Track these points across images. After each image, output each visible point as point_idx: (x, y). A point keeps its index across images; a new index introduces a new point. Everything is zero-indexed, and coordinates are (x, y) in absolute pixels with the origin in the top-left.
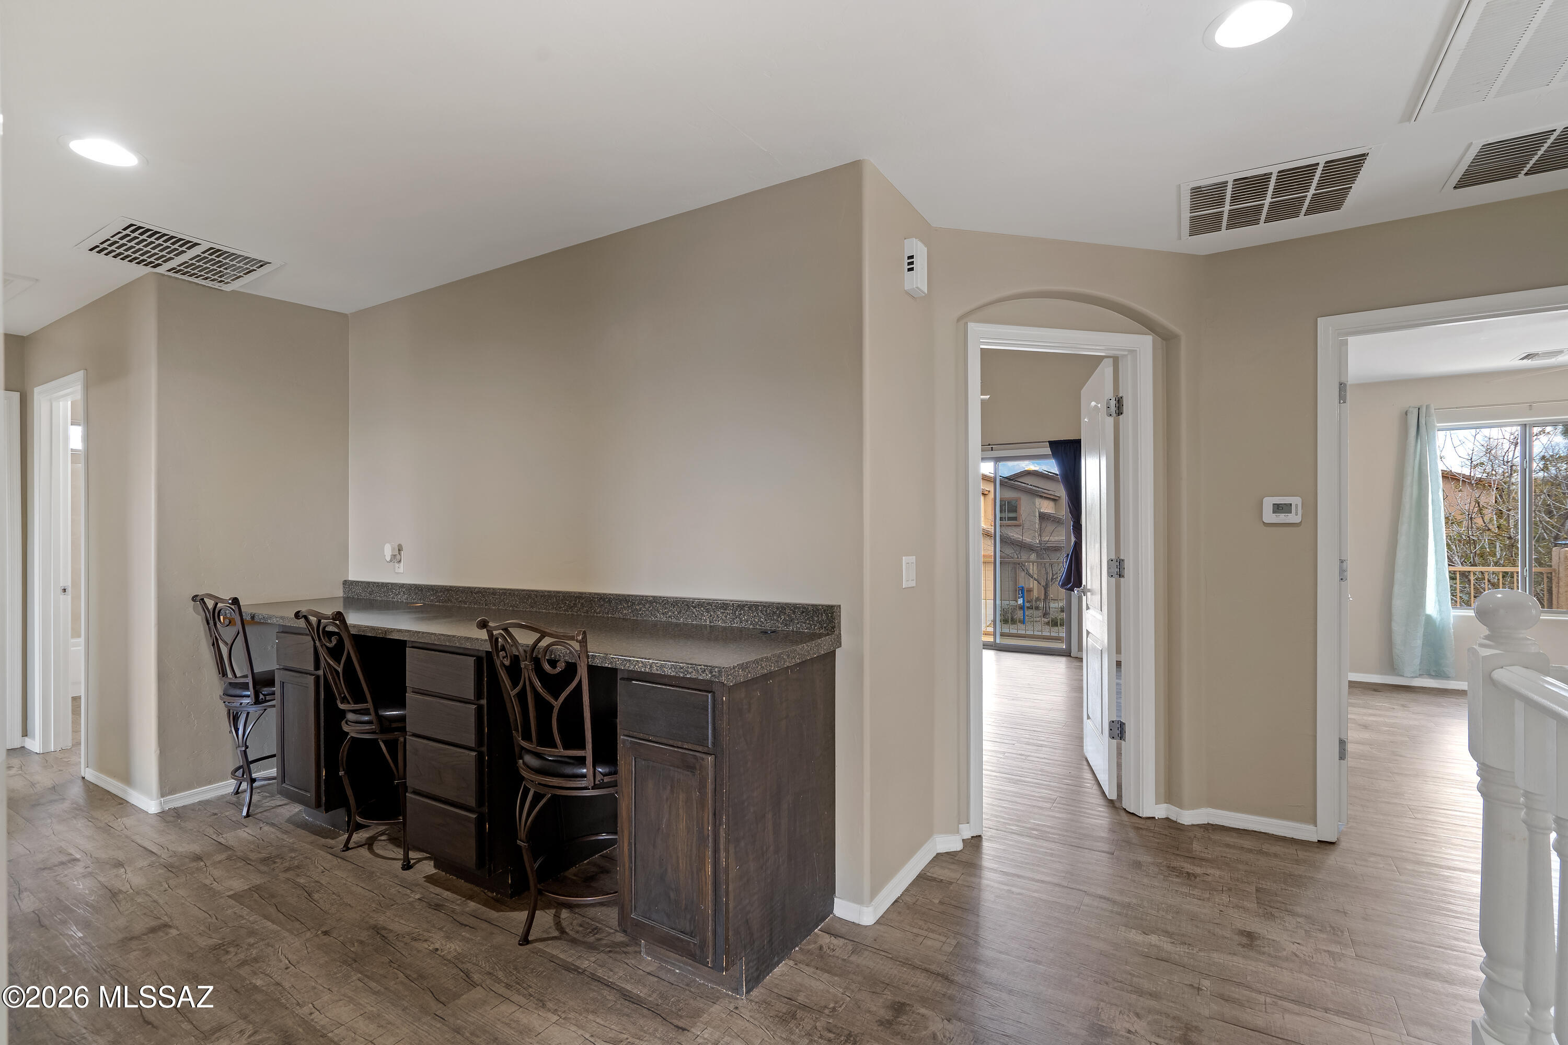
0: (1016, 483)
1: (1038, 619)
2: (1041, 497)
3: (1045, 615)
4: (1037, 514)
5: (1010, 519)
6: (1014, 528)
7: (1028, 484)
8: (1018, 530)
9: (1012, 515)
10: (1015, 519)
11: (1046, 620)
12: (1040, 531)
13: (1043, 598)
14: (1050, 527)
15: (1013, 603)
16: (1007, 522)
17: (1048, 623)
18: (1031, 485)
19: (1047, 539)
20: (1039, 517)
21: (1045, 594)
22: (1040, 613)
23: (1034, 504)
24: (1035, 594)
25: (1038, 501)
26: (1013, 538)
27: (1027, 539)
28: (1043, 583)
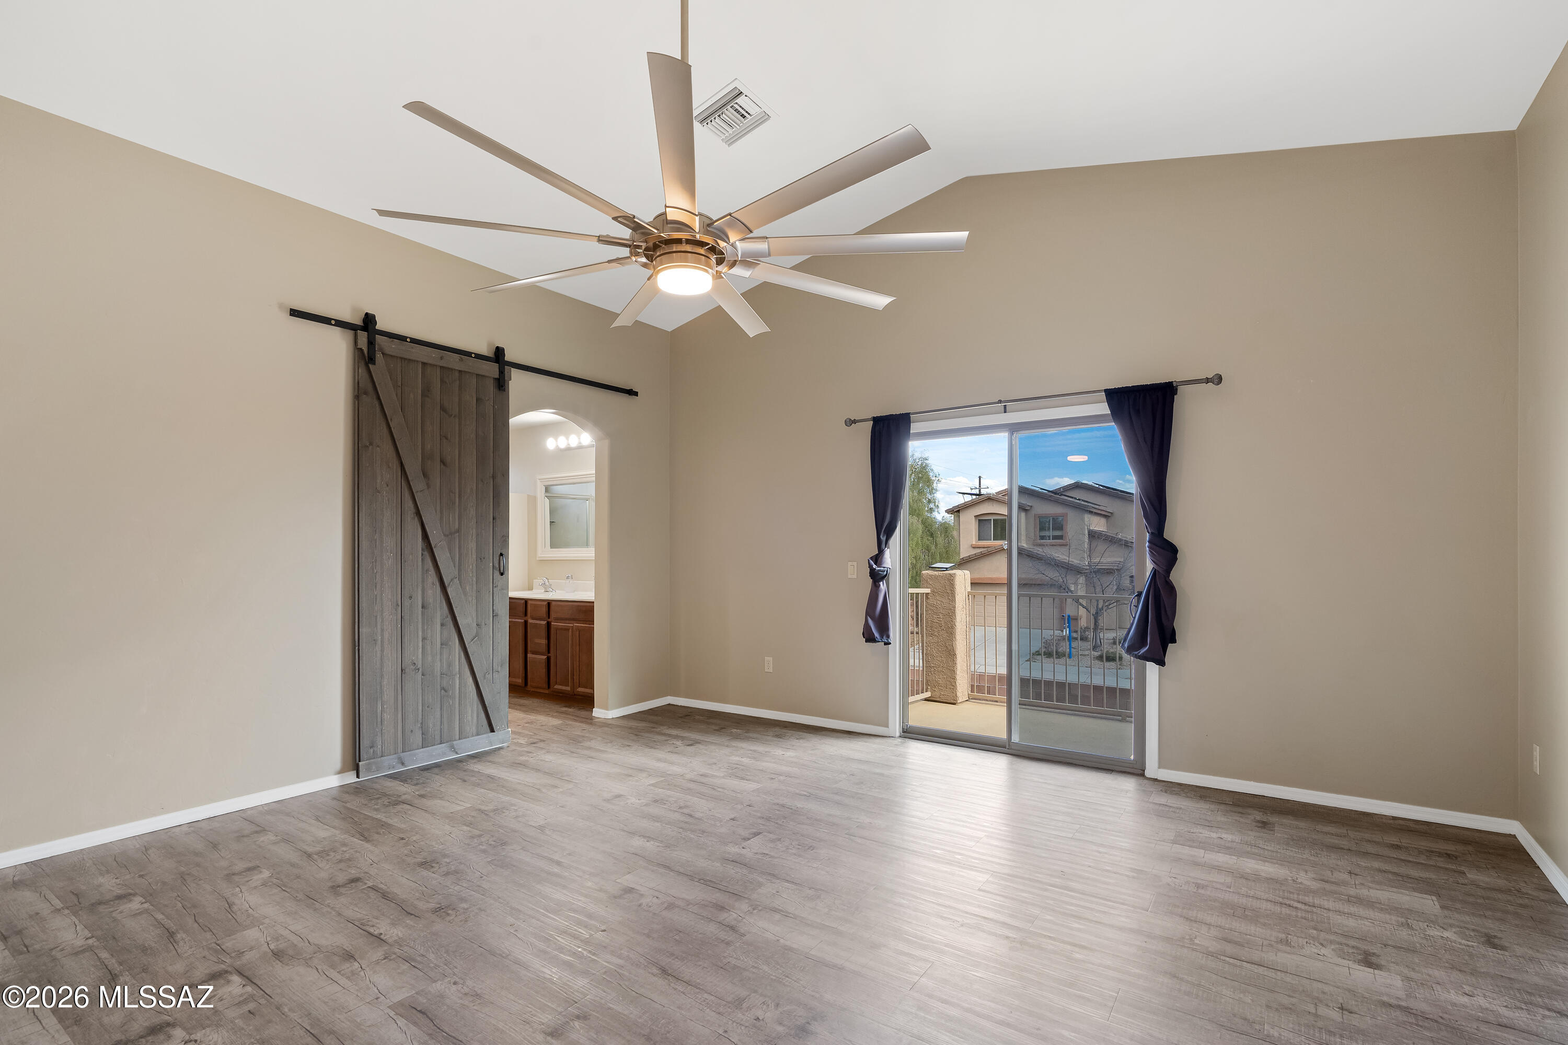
0: (1063, 497)
1: (1087, 653)
2: (1091, 512)
3: (1095, 648)
4: (1086, 532)
5: (1055, 538)
6: (1059, 548)
7: (1075, 498)
8: (1064, 550)
9: (1057, 533)
10: (1061, 537)
11: (1097, 654)
12: (1090, 551)
13: (1092, 626)
14: (1101, 546)
15: (1057, 633)
16: (1051, 541)
17: (1100, 658)
18: (1079, 500)
19: (1097, 560)
20: (1089, 535)
21: (1095, 624)
22: (1088, 645)
23: (1083, 520)
24: (1083, 623)
25: (1087, 517)
26: (1058, 559)
27: (1075, 561)
28: (1093, 611)
